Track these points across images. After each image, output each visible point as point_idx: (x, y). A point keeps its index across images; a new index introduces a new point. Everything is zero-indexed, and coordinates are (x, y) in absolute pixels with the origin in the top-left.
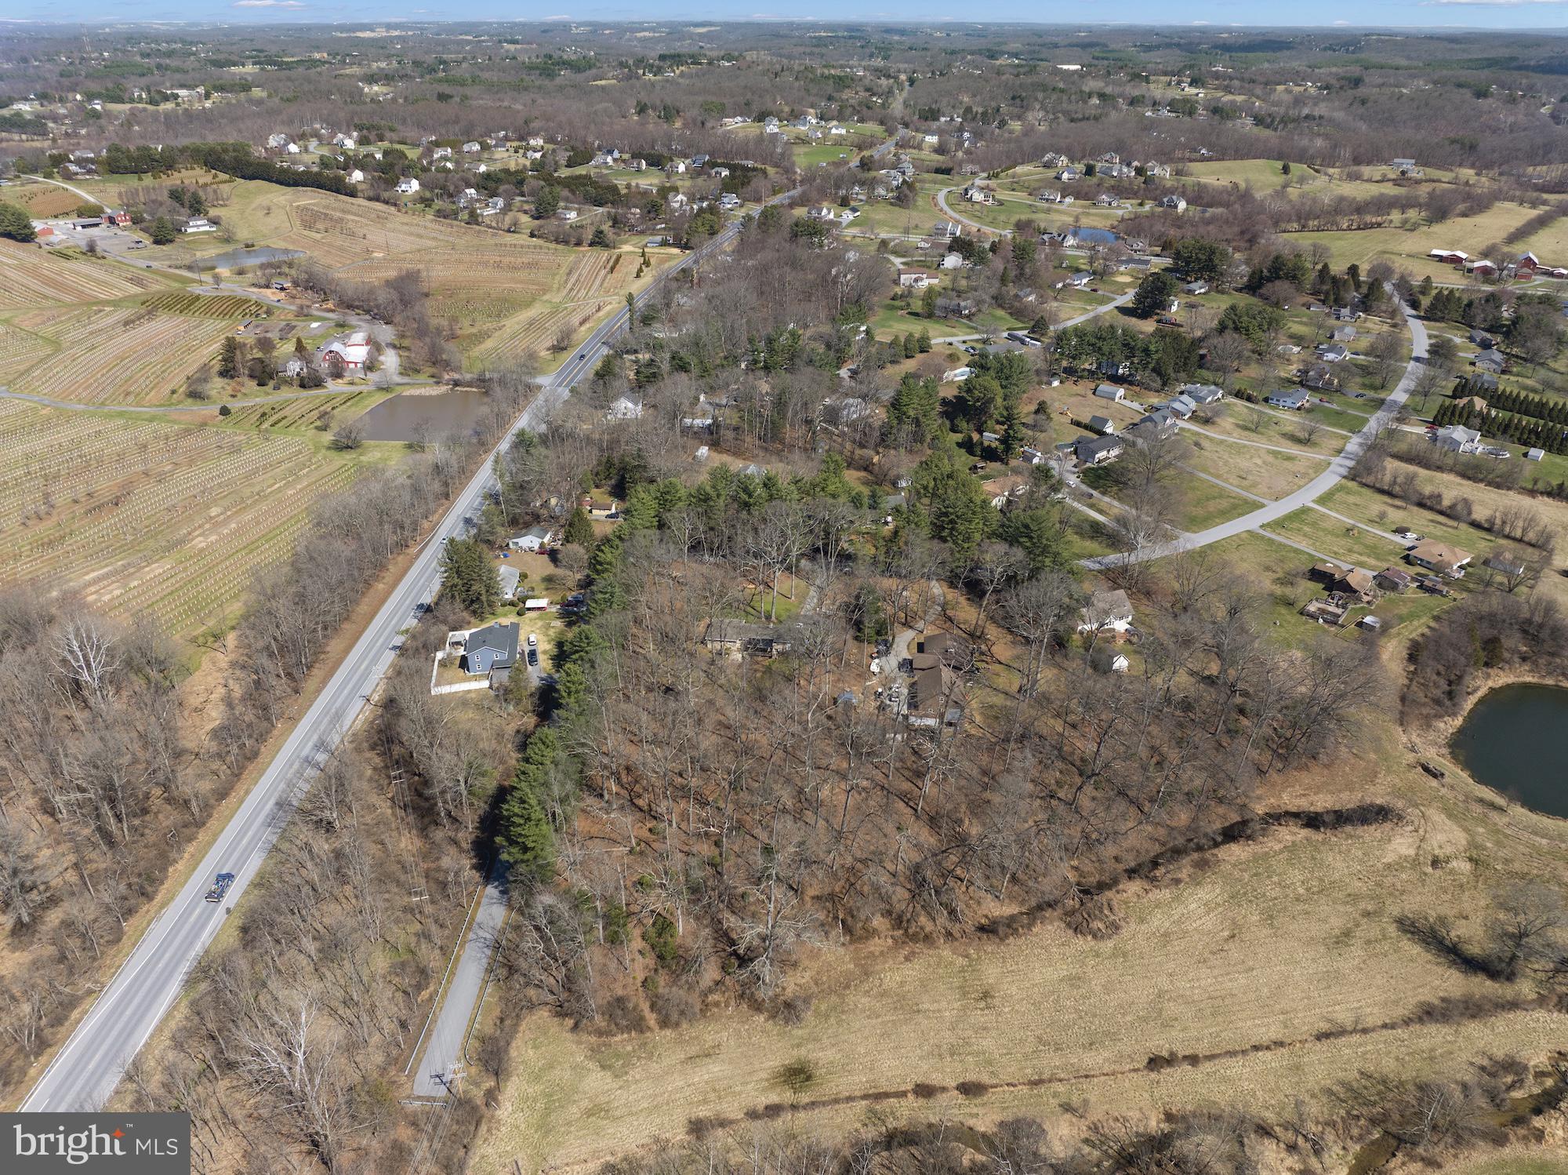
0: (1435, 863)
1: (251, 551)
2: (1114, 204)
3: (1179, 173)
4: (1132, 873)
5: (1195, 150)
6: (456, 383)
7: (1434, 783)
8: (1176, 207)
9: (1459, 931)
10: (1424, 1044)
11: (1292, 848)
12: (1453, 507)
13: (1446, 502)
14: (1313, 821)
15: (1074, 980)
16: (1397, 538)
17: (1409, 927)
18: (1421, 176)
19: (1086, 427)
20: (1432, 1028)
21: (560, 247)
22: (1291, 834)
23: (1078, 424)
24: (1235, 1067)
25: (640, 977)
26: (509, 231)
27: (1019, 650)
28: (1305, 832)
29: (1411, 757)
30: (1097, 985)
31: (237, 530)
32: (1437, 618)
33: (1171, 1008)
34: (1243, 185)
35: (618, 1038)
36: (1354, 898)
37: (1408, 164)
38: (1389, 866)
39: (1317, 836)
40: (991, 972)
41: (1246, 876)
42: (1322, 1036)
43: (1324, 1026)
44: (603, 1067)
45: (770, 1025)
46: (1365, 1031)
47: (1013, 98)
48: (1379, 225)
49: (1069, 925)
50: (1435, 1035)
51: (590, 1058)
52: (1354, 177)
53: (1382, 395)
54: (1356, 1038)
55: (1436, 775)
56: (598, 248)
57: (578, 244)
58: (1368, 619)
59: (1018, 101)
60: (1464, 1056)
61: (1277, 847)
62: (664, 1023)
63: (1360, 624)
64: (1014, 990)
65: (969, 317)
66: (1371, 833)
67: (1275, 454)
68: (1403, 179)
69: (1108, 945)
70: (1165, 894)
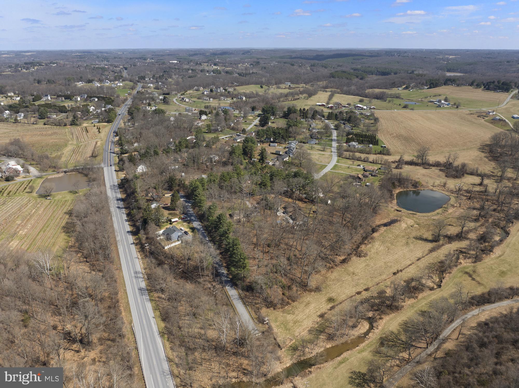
0: (412, 226)
1: (44, 232)
2: (225, 99)
3: (235, 90)
4: (361, 243)
5: (233, 83)
6: (65, 172)
7: (400, 213)
8: (243, 99)
9: (425, 236)
10: (434, 256)
11: (385, 231)
12: (364, 159)
13: (363, 158)
14: (385, 225)
15: (367, 265)
16: (359, 167)
17: (416, 238)
18: (294, 86)
19: (275, 154)
20: (433, 253)
21: (58, 127)
22: (383, 229)
23: (273, 153)
24: (408, 270)
25: (281, 294)
26: (33, 124)
27: (305, 205)
28: (385, 228)
29: (393, 209)
30: (372, 265)
31: (33, 227)
32: (379, 181)
33: (389, 264)
34: (255, 92)
35: (286, 307)
36: (403, 236)
37: (289, 84)
38: (405, 229)
39: (388, 228)
40: (351, 269)
41: (381, 238)
42: (418, 260)
43: (417, 259)
44: (289, 314)
45: (316, 293)
46: (424, 257)
47: (164, 72)
48: (299, 99)
49: (357, 256)
50: (434, 254)
51: (284, 313)
52: (279, 88)
53: (331, 138)
54: (423, 258)
55: (400, 211)
56: (74, 126)
57: (65, 125)
58: (367, 184)
59: (166, 73)
60: (442, 255)
61: (383, 231)
62: (294, 301)
63: (366, 185)
64: (358, 271)
65: (221, 131)
66: (397, 224)
67: (320, 154)
68: (290, 88)
69: (368, 258)
70: (370, 246)
